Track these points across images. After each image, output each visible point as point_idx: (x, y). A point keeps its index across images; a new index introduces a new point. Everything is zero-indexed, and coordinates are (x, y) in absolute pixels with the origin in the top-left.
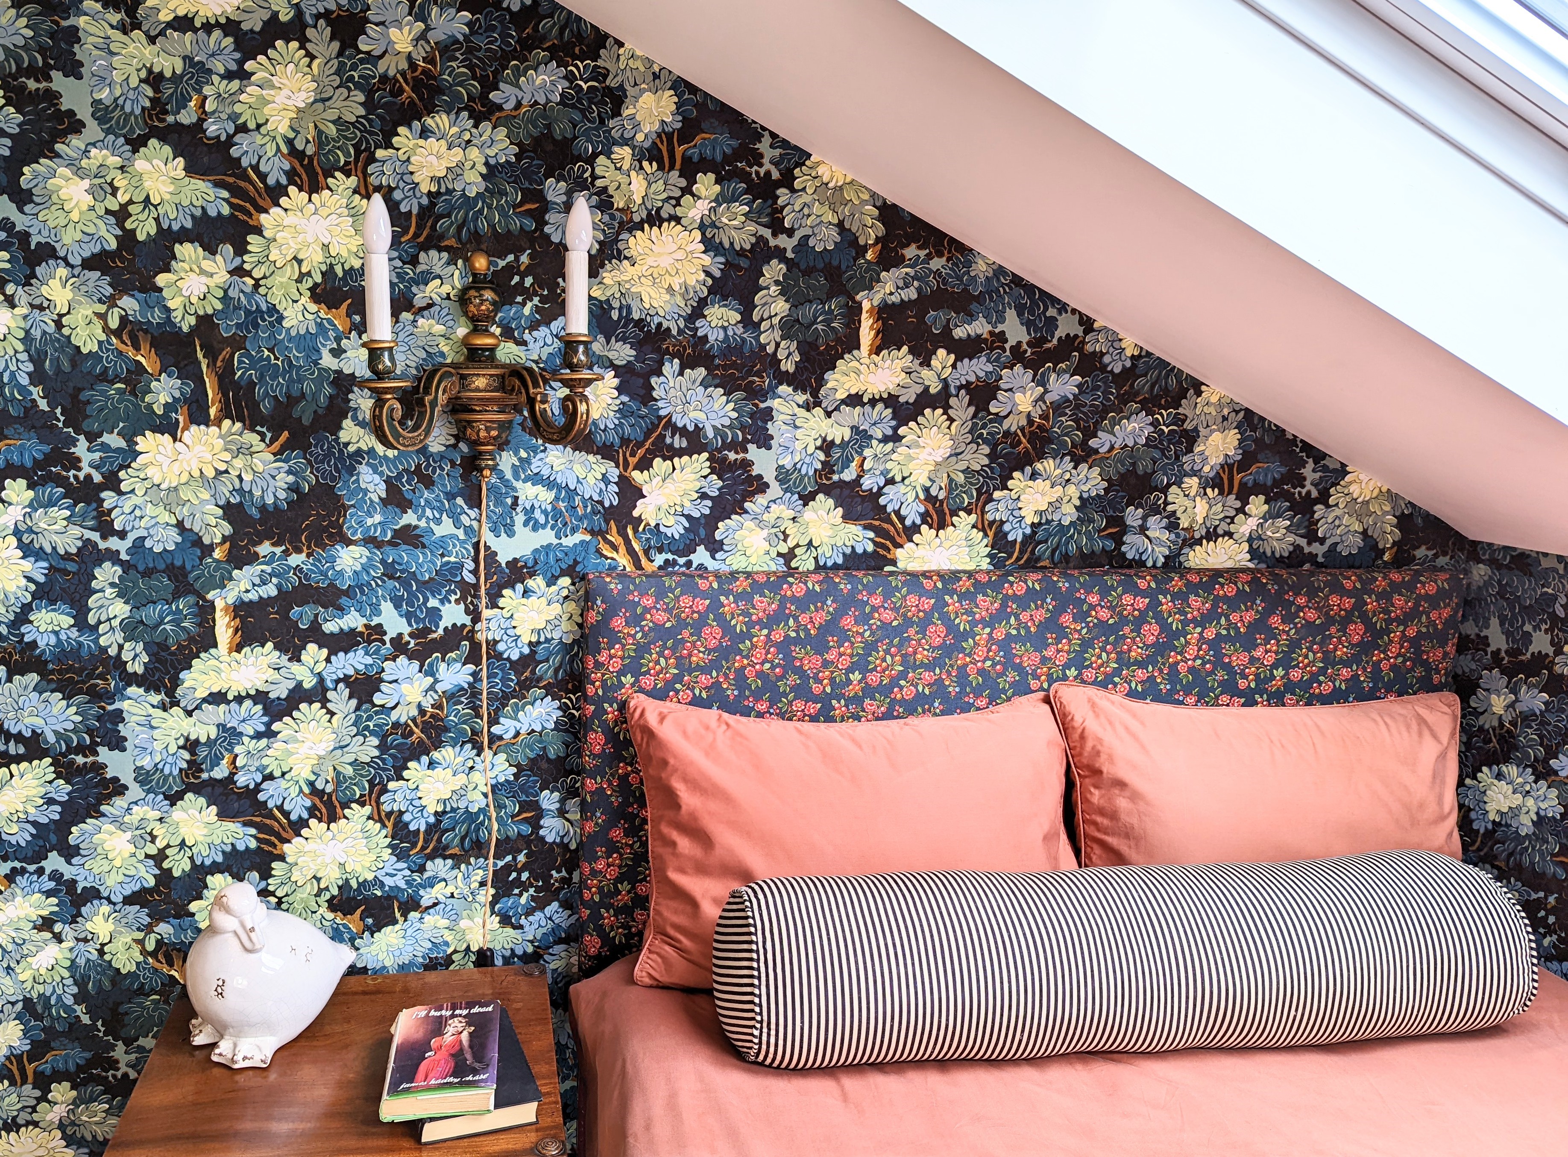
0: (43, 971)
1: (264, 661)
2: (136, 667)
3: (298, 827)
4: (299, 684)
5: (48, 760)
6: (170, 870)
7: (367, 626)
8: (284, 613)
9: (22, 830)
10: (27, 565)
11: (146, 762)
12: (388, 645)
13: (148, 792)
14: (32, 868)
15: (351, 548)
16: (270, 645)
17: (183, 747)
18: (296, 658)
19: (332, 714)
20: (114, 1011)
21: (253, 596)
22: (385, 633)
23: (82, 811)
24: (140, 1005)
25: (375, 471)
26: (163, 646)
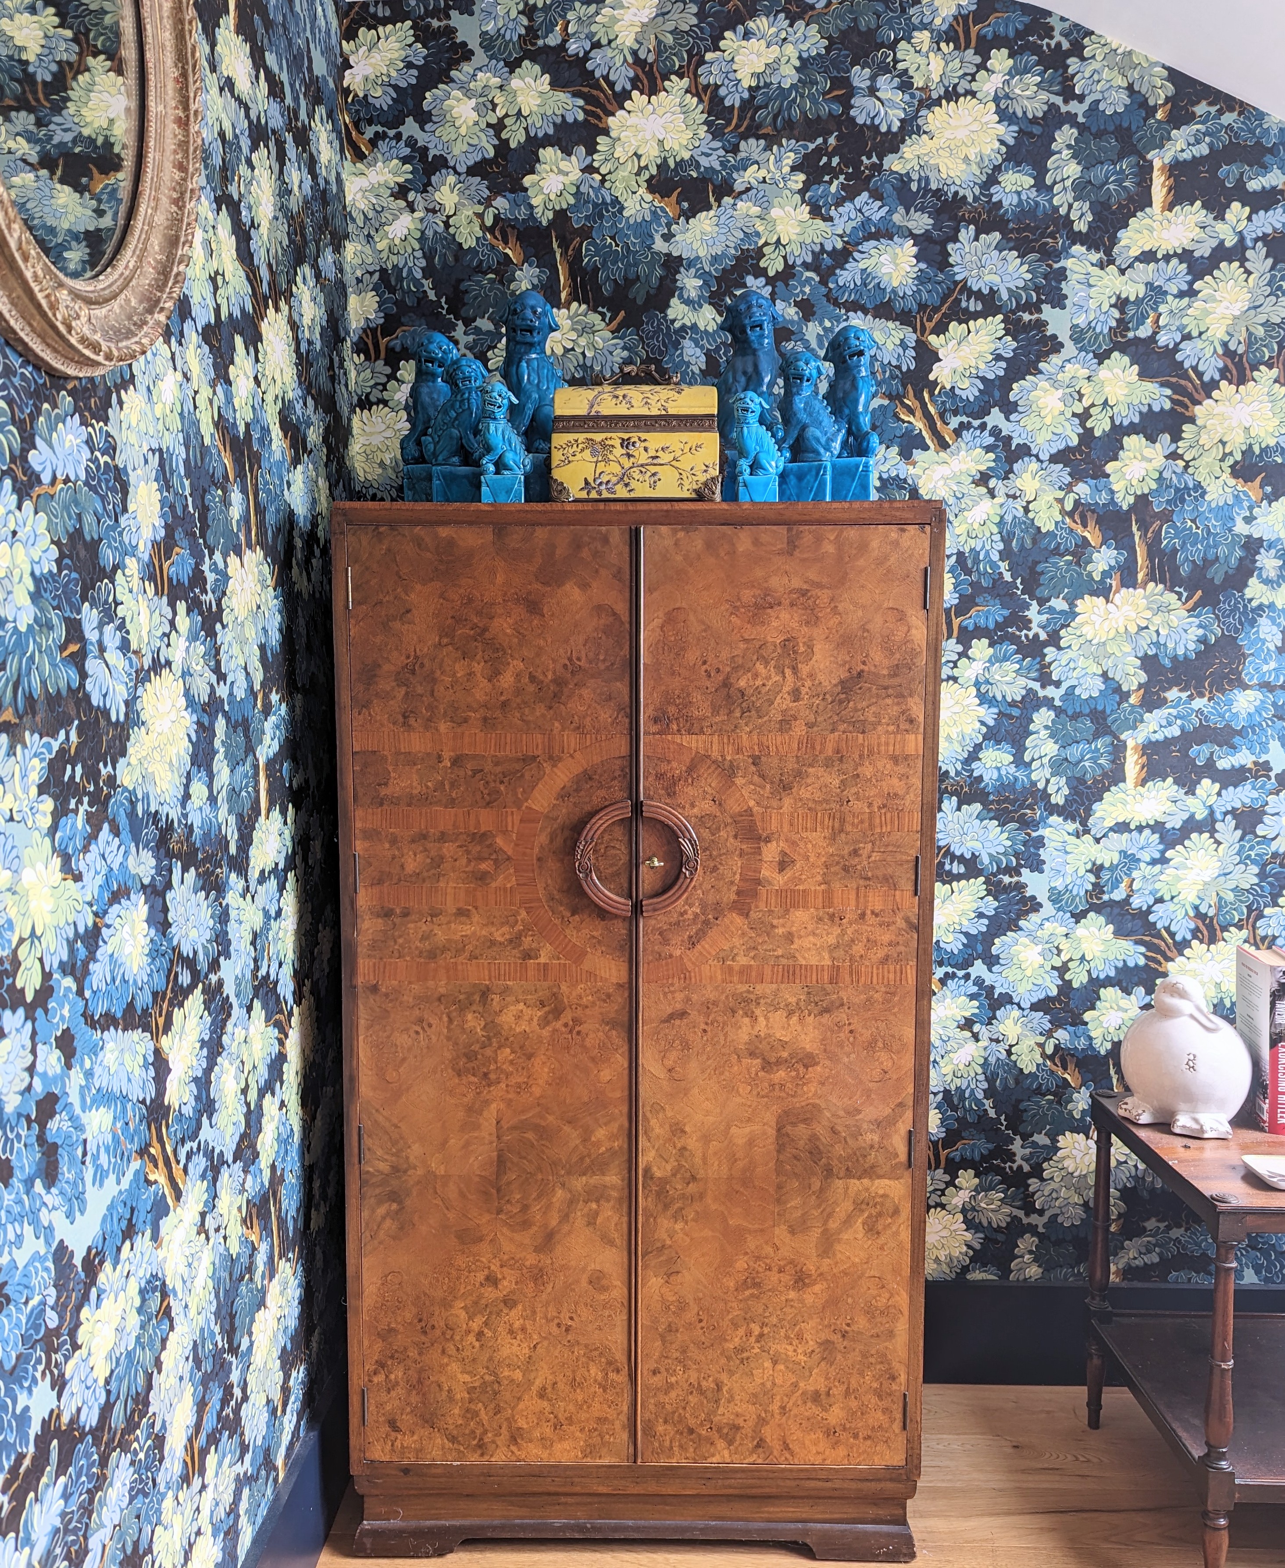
0: (961, 1067)
1: (1164, 794)
2: (1058, 799)
3: (1181, 946)
4: (1192, 816)
5: (982, 879)
6: (1070, 981)
7: (1256, 763)
8: (1184, 751)
9: (956, 939)
10: (982, 711)
11: (1059, 884)
12: (1273, 780)
13: (1059, 910)
14: (961, 973)
15: (1248, 692)
16: (1170, 780)
17: (1090, 871)
18: (1191, 792)
19: (1219, 843)
20: (1016, 1107)
21: (1159, 737)
22: (1271, 769)
23: (1005, 925)
24: (1037, 1103)
25: (1274, 622)
26: (1081, 781)
